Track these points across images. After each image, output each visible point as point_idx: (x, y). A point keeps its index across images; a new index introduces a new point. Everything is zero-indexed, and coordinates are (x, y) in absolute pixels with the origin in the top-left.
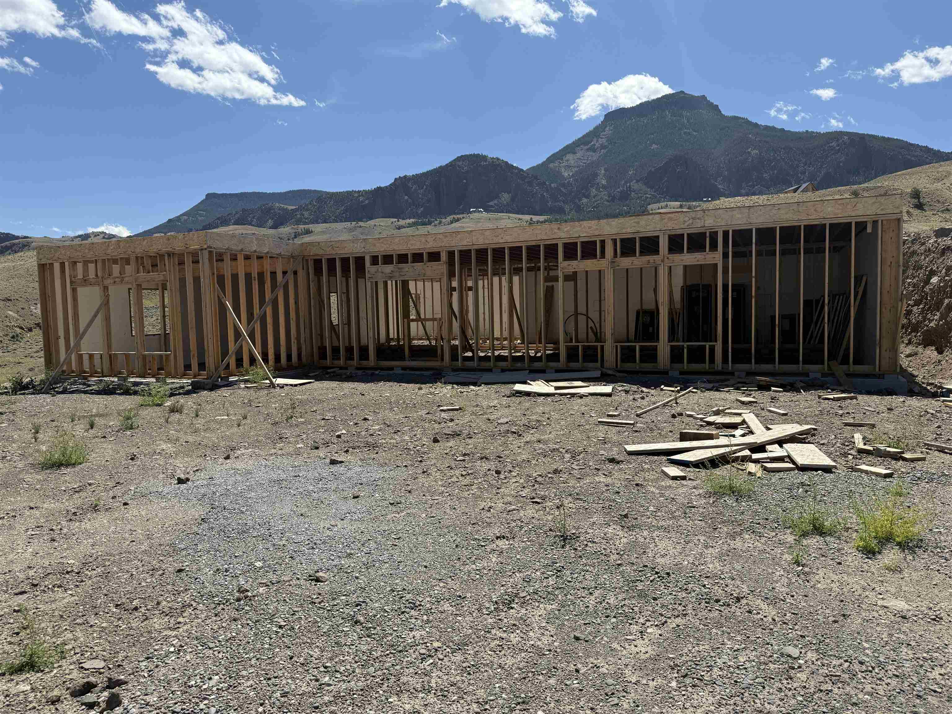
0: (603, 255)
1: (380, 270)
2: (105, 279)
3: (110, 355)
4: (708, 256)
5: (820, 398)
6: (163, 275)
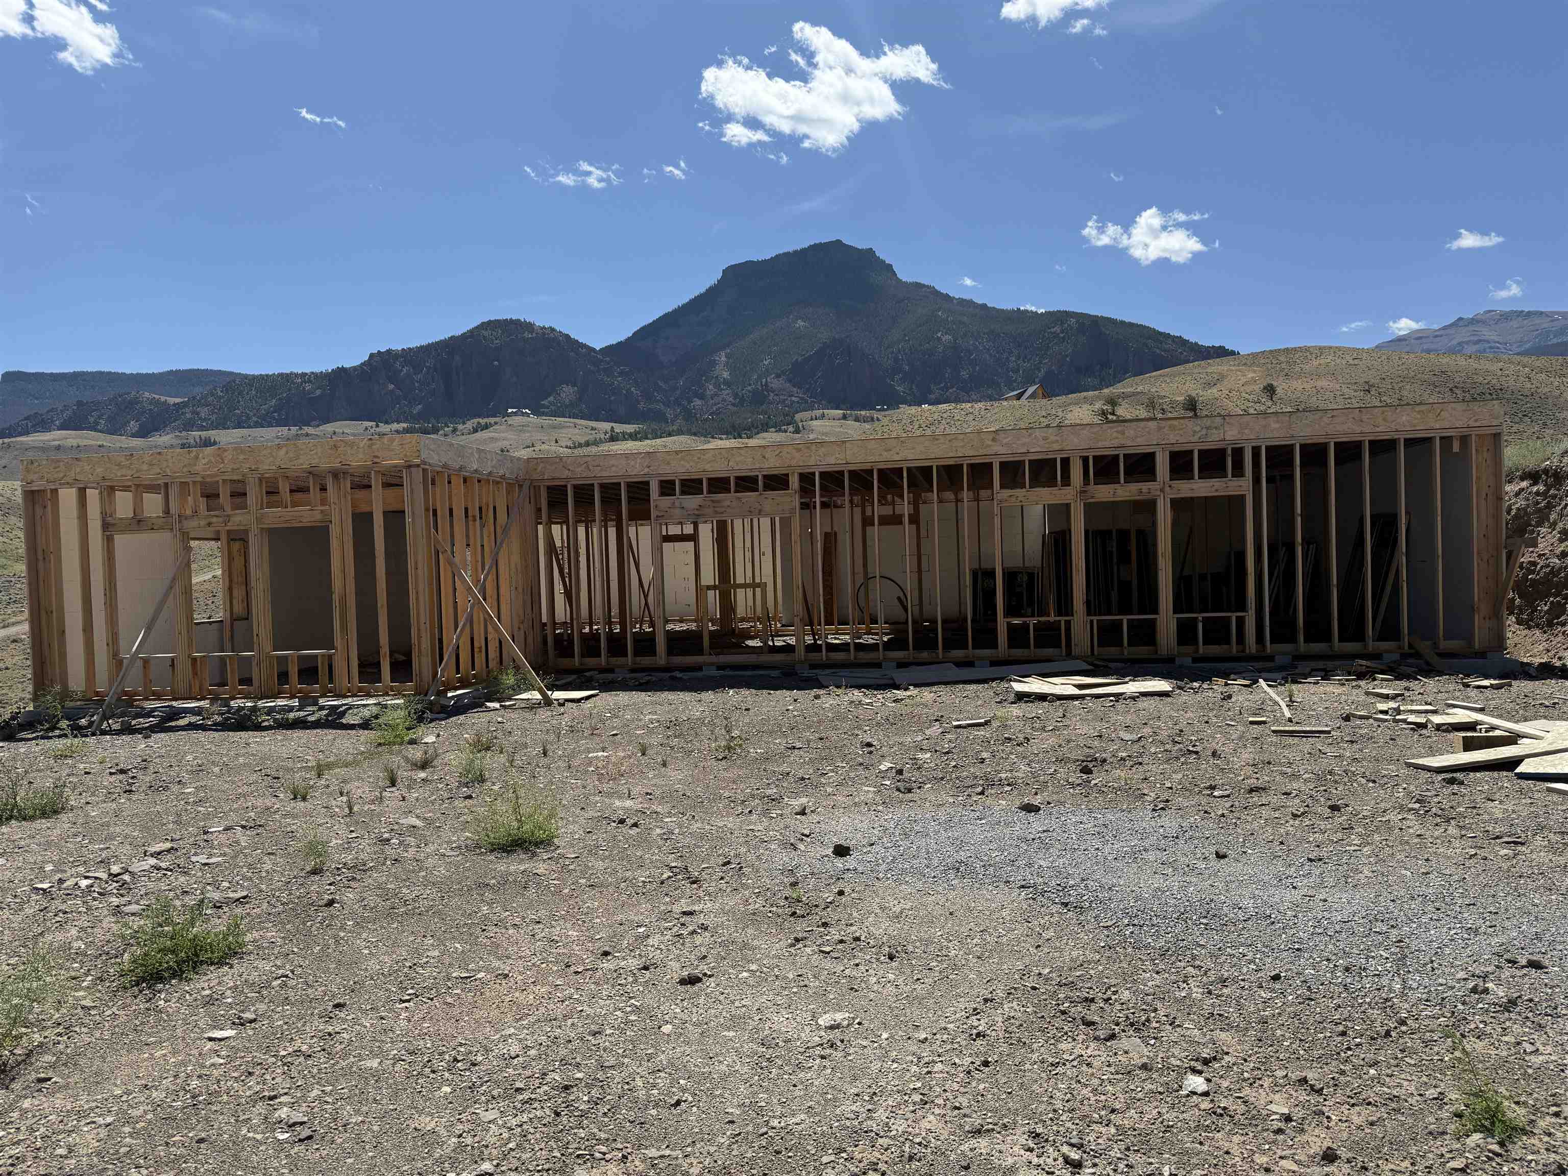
0: (1066, 481)
1: (677, 504)
2: (186, 519)
3: (194, 660)
4: (1230, 483)
5: (1468, 686)
6: (322, 511)
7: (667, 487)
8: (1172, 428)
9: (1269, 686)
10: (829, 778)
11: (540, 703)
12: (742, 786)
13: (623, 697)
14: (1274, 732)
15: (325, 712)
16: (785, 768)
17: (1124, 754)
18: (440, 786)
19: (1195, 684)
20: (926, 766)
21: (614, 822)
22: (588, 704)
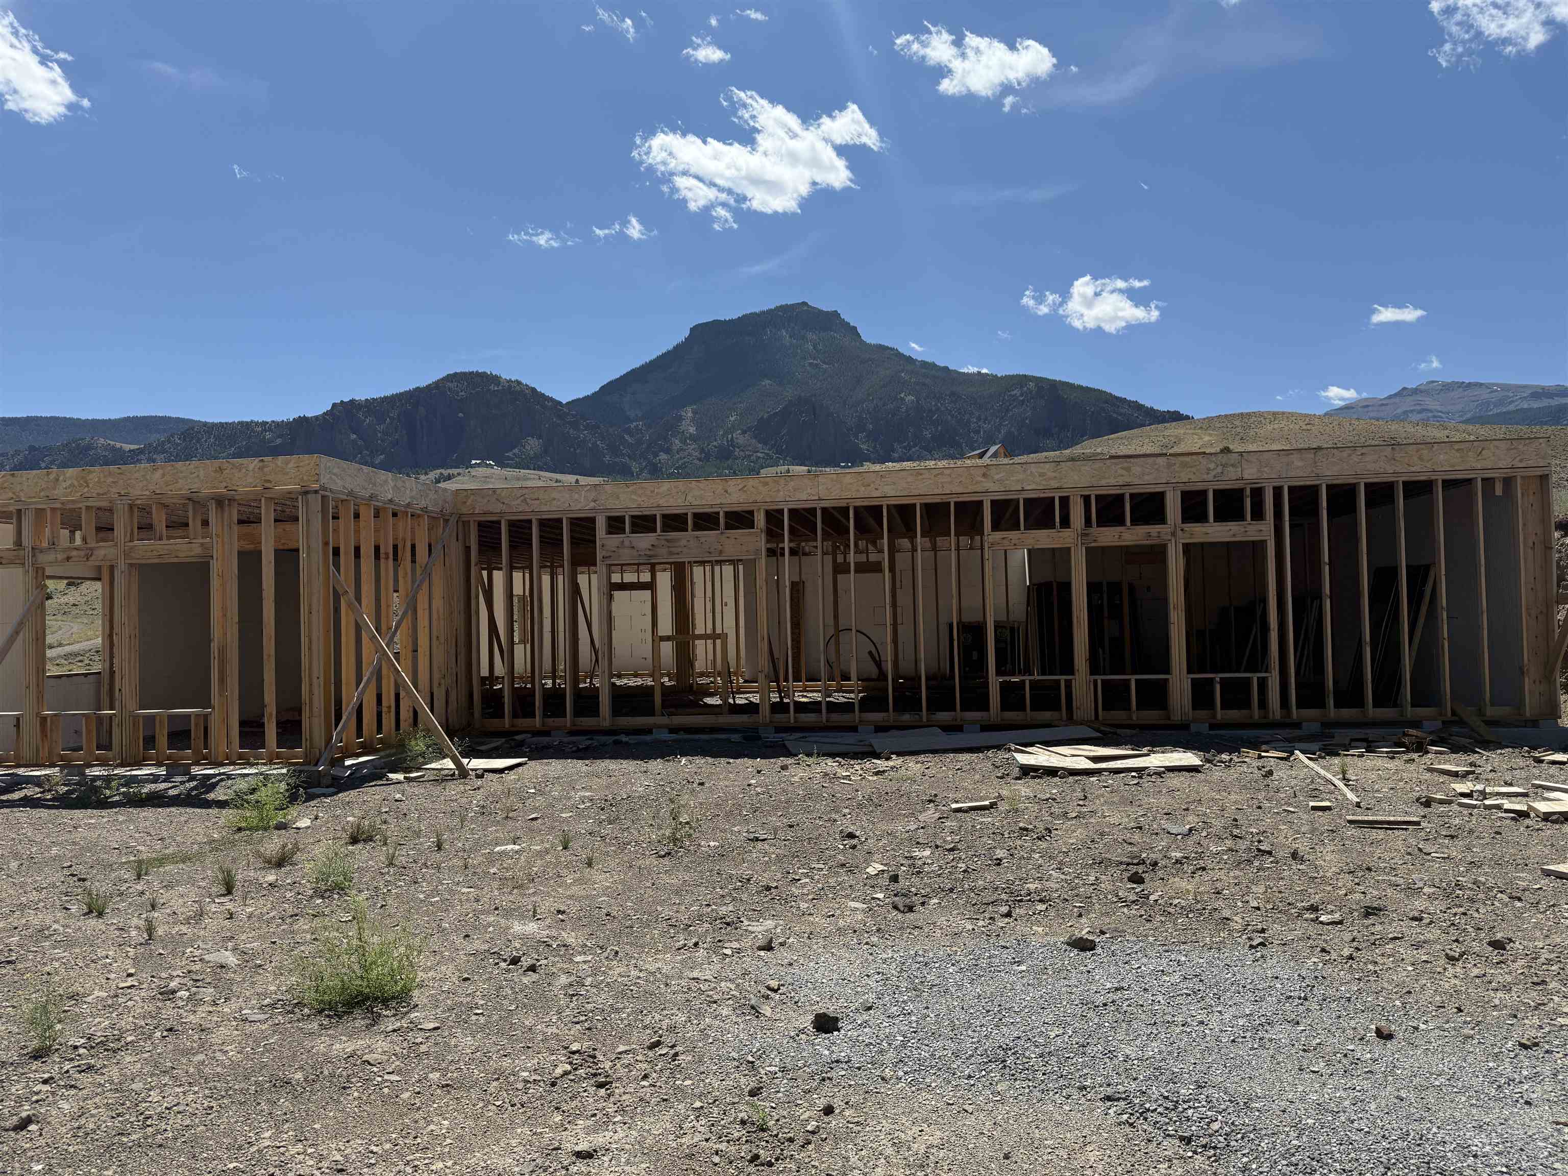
0: (1066, 522)
1: (627, 543)
2: (41, 552)
3: (44, 719)
4: (1250, 528)
5: (1542, 761)
6: (202, 544)
7: (615, 524)
8: (1184, 465)
9: (1310, 759)
10: (804, 886)
11: (453, 775)
12: (688, 899)
13: (555, 767)
14: (1350, 822)
15: (193, 784)
16: (745, 870)
17: (1179, 855)
18: (289, 895)
19: (1223, 756)
20: (926, 868)
21: (505, 960)
22: (512, 776)
